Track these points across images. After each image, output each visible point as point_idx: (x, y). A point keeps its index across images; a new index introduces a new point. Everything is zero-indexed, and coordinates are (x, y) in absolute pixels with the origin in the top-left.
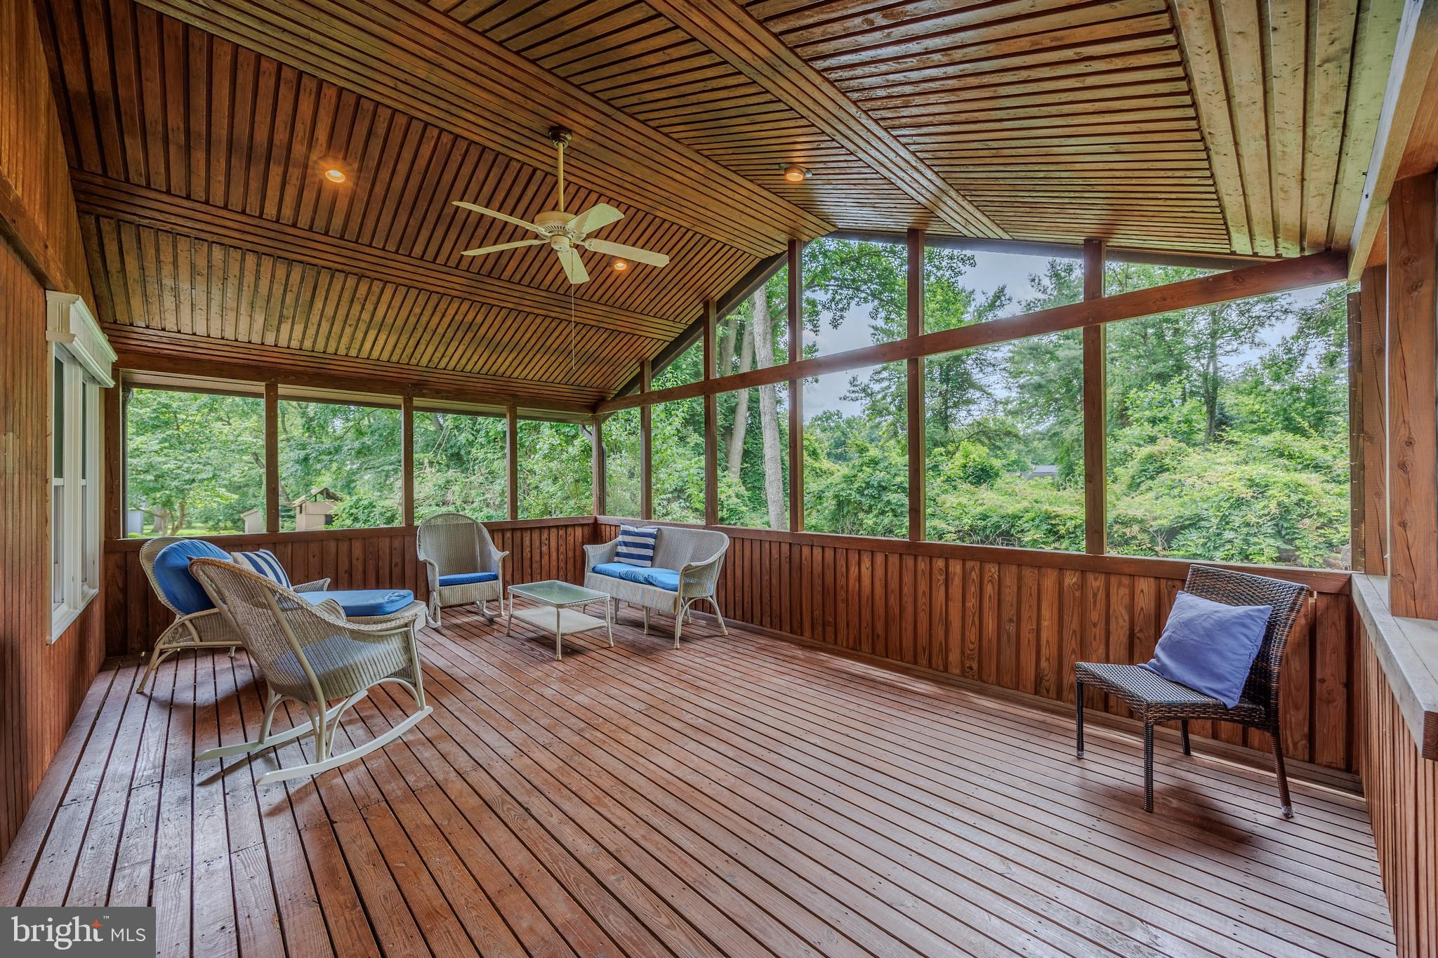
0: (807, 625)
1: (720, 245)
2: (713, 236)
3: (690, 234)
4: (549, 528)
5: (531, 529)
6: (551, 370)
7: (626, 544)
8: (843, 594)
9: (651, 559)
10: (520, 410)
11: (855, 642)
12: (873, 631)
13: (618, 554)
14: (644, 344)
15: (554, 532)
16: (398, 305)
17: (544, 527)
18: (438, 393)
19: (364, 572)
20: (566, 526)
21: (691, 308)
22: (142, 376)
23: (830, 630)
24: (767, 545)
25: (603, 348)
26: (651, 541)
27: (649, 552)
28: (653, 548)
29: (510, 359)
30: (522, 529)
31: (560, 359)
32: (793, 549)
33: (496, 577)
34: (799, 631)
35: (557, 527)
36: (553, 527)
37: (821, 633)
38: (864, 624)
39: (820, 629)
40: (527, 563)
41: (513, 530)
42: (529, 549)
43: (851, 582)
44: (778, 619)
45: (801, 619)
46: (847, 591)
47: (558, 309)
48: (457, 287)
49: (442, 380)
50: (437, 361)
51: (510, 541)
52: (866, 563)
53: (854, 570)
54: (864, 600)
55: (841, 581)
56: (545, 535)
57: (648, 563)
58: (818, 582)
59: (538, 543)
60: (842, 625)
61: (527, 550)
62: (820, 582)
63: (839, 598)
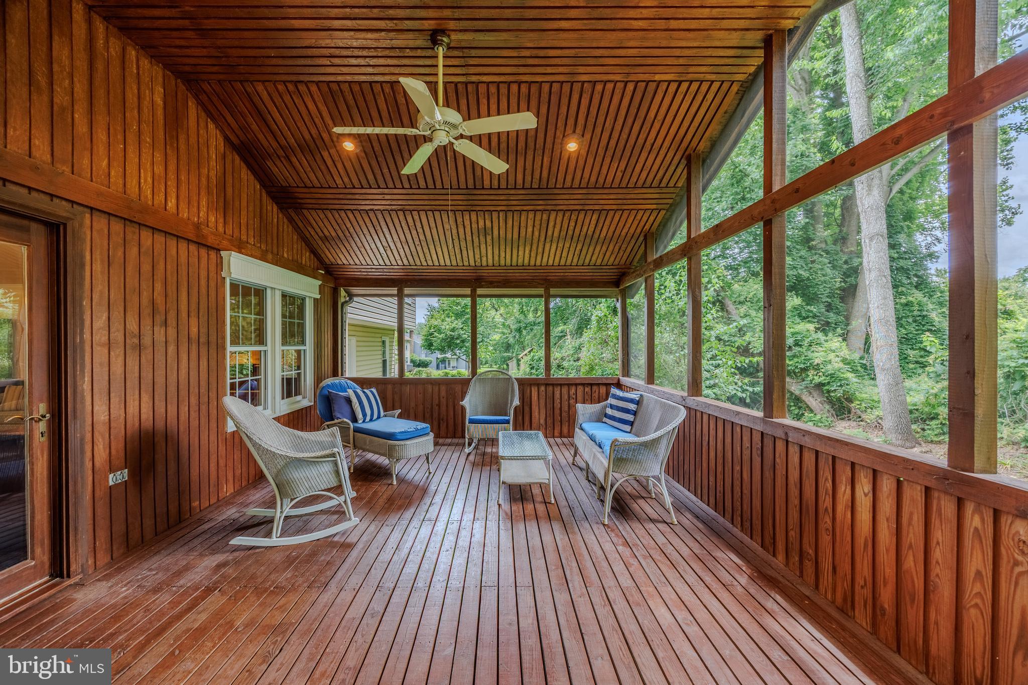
0: (781, 546)
1: (674, 86)
2: (657, 77)
3: (631, 87)
4: (576, 385)
5: (561, 385)
6: (564, 254)
7: (612, 407)
8: (828, 520)
9: (631, 424)
10: (553, 291)
11: (845, 600)
12: (874, 598)
13: (606, 415)
14: (645, 219)
15: (580, 389)
16: (434, 225)
17: (572, 384)
18: (491, 284)
19: (447, 406)
20: (591, 385)
21: (672, 168)
22: (356, 290)
23: (809, 566)
24: (738, 429)
25: (599, 228)
26: (632, 407)
27: (630, 417)
28: (635, 413)
29: (527, 252)
30: (553, 385)
31: (567, 245)
32: (765, 440)
33: (508, 422)
34: (771, 550)
35: (583, 385)
36: (579, 384)
37: (797, 564)
38: (859, 581)
39: (797, 559)
40: (557, 412)
41: (547, 385)
42: (559, 401)
43: (840, 508)
44: (749, 524)
45: (774, 534)
46: (834, 519)
47: (541, 202)
48: (460, 203)
49: (491, 274)
50: (479, 260)
51: (544, 393)
52: (864, 486)
53: (844, 490)
54: (860, 542)
55: (826, 502)
56: (573, 391)
57: (628, 428)
58: (794, 492)
59: (566, 397)
60: (826, 565)
61: (557, 401)
62: (797, 492)
63: (822, 526)
